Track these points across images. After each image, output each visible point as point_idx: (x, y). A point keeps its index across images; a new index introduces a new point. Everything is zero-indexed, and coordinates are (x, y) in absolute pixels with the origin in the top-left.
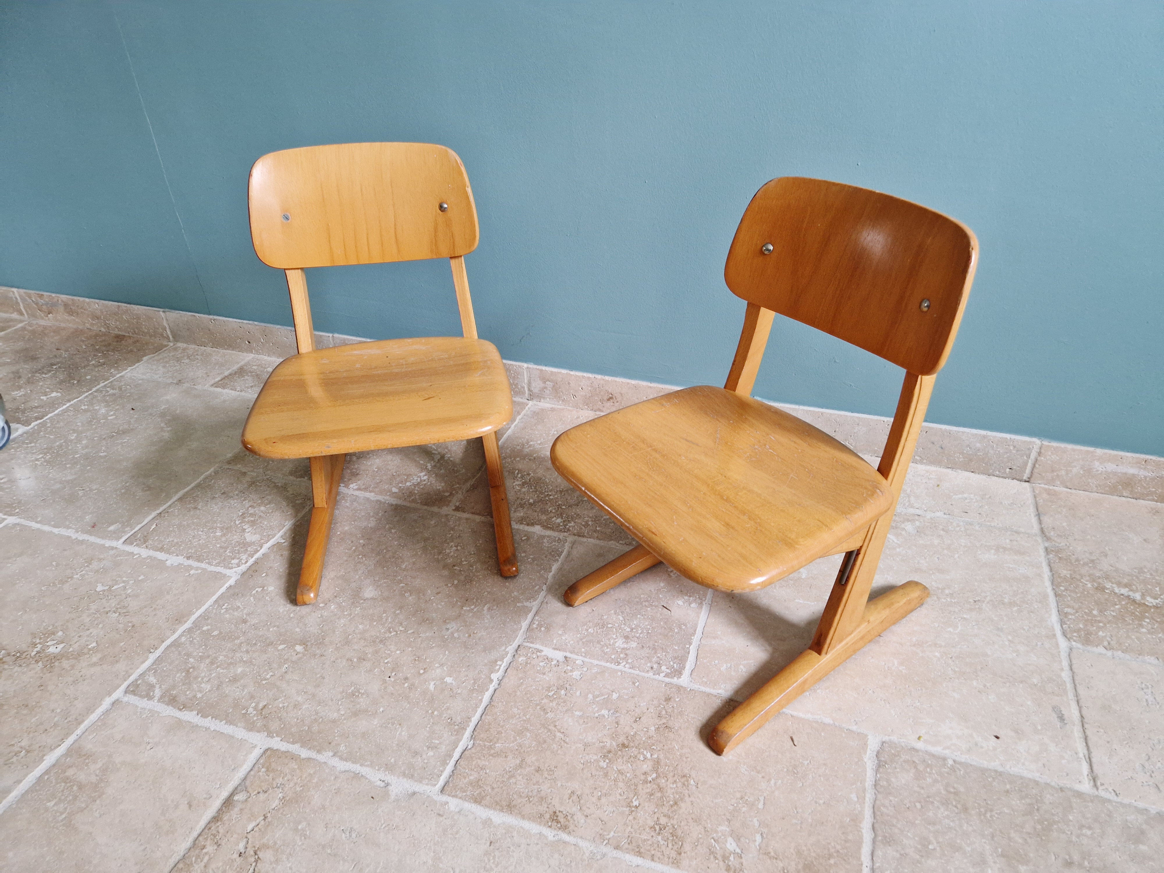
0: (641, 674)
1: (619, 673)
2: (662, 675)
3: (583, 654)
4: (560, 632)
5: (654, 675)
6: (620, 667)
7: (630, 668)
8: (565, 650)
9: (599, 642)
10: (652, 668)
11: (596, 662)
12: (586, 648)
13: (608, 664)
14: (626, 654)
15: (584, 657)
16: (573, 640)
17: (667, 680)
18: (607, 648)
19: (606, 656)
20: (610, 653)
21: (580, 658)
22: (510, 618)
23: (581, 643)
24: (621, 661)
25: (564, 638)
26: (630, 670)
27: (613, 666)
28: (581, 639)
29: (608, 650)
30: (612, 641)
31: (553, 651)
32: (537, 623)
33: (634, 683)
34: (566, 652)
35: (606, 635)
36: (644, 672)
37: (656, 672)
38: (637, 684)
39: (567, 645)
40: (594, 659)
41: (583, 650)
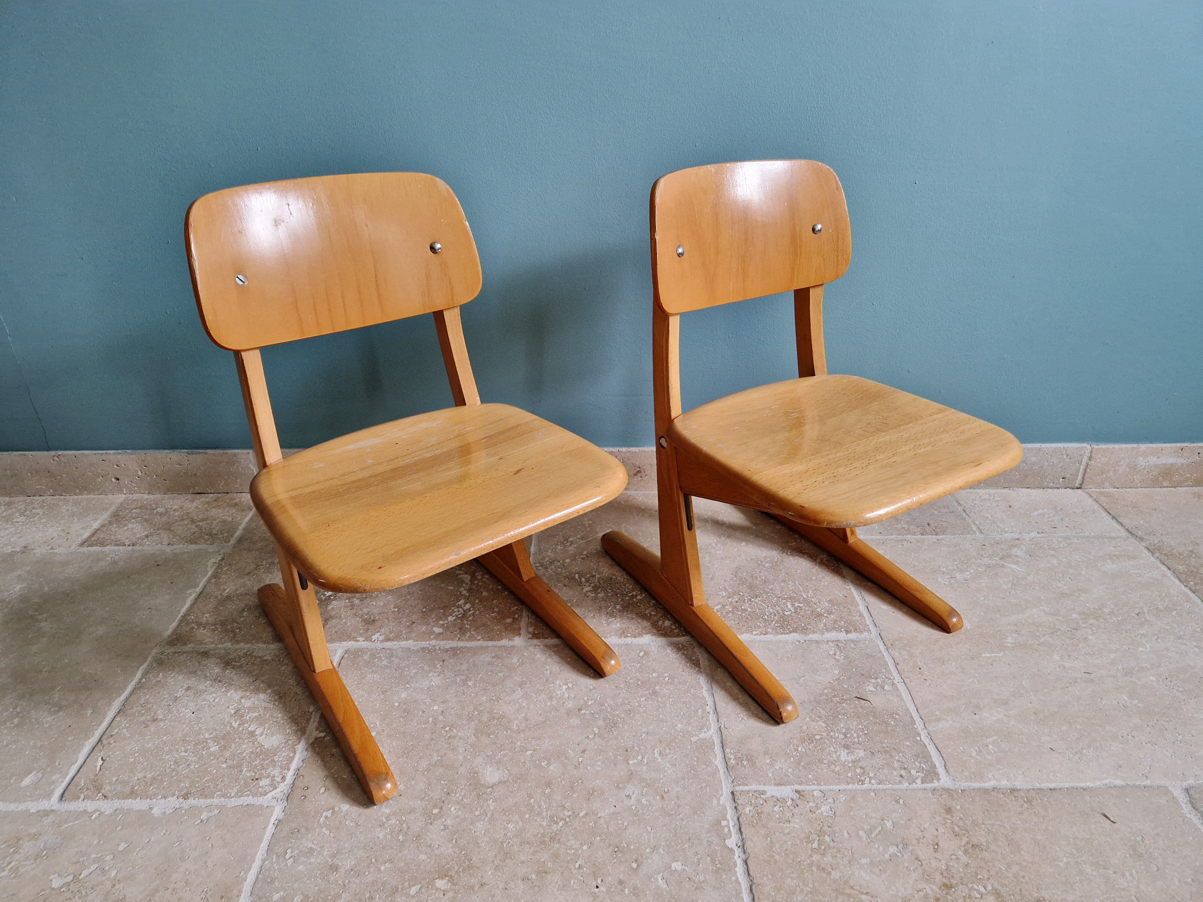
0: (895, 787)
1: (872, 794)
2: (919, 781)
3: (815, 782)
4: (768, 761)
5: (910, 784)
6: (866, 786)
7: (879, 784)
8: (790, 783)
9: (821, 761)
10: (901, 776)
11: (836, 788)
12: (812, 773)
13: (851, 785)
14: (861, 768)
15: (817, 785)
16: (790, 768)
17: (928, 786)
18: (836, 766)
19: (842, 777)
20: (843, 771)
21: (814, 787)
22: (695, 759)
23: (801, 768)
24: (863, 778)
25: (778, 768)
26: (881, 786)
27: (856, 786)
28: (799, 764)
29: (838, 768)
30: (834, 756)
31: (776, 788)
32: (732, 757)
33: (897, 802)
34: (793, 784)
35: (823, 750)
36: (896, 783)
37: (911, 781)
38: (901, 801)
39: (789, 776)
40: (831, 784)
41: (810, 776)
